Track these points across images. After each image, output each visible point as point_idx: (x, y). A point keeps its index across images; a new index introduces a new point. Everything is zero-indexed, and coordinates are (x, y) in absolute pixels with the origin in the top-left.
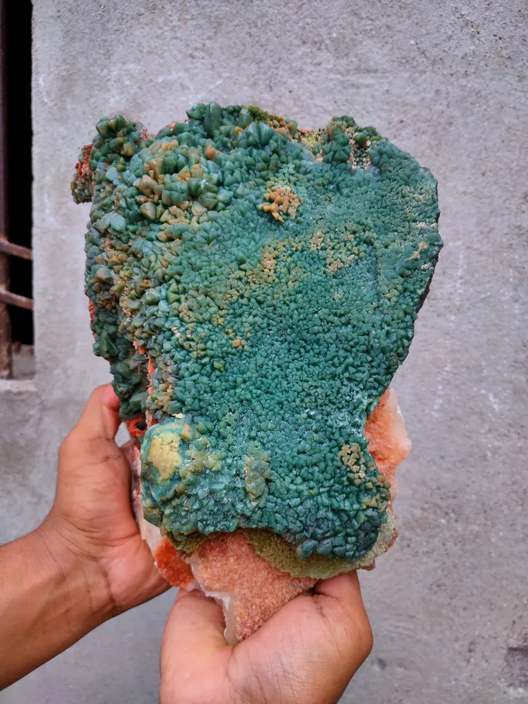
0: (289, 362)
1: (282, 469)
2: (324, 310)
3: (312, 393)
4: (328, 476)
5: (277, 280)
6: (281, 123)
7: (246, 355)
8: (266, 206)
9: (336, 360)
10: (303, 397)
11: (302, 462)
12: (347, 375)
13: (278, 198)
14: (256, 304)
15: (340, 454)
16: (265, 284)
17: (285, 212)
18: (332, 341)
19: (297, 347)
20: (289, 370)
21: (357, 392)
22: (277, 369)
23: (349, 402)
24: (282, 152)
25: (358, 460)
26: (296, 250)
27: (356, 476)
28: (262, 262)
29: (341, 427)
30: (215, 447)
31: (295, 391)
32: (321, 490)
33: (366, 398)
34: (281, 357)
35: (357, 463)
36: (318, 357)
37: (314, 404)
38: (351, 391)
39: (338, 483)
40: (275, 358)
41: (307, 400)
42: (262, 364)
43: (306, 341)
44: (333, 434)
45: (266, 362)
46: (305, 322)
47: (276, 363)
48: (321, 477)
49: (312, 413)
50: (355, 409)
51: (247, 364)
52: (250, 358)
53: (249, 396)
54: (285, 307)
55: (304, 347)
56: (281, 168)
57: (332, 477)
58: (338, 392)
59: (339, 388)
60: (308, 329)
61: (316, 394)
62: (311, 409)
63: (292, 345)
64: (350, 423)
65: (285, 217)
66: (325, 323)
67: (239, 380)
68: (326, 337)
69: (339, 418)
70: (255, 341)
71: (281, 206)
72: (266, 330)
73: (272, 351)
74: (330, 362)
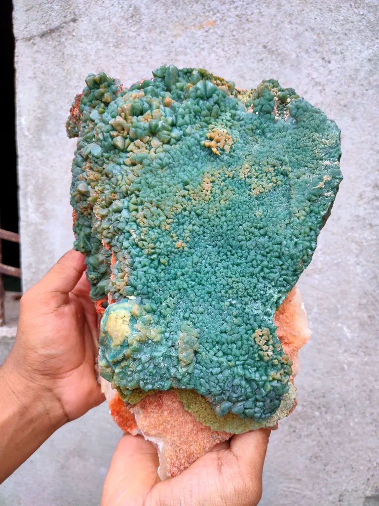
0: (218, 262)
1: (207, 344)
2: (247, 223)
3: (234, 287)
4: (244, 352)
5: (212, 199)
6: (222, 82)
7: (185, 255)
8: (207, 143)
9: (254, 262)
10: (227, 290)
11: (223, 340)
12: (262, 274)
13: (217, 137)
14: (195, 216)
15: (253, 336)
16: (203, 201)
17: (221, 148)
18: (252, 248)
19: (225, 251)
20: (218, 268)
21: (270, 288)
22: (209, 267)
23: (262, 295)
24: (222, 103)
25: (268, 341)
26: (229, 177)
27: (265, 354)
28: (202, 185)
29: (256, 315)
30: (157, 323)
31: (221, 284)
32: (238, 363)
33: (276, 293)
34: (212, 258)
35: (266, 344)
36: (240, 259)
37: (235, 295)
38: (264, 287)
39: (251, 358)
40: (207, 258)
41: (230, 292)
42: (197, 262)
43: (232, 247)
44: (249, 320)
45: (201, 260)
46: (232, 232)
47: (208, 262)
48: (238, 352)
49: (234, 302)
50: (267, 301)
51: (186, 261)
52: (188, 257)
53: (185, 286)
54: (217, 220)
55: (230, 251)
56: (221, 116)
57: (247, 354)
58: (255, 287)
59: (256, 284)
60: (234, 237)
61: (238, 287)
62: (233, 299)
63: (221, 249)
64: (263, 312)
65: (221, 152)
66: (248, 233)
67: (179, 273)
68: (248, 244)
69: (254, 307)
70: (193, 244)
71: (219, 143)
72: (202, 236)
73: (205, 253)
74: (250, 264)
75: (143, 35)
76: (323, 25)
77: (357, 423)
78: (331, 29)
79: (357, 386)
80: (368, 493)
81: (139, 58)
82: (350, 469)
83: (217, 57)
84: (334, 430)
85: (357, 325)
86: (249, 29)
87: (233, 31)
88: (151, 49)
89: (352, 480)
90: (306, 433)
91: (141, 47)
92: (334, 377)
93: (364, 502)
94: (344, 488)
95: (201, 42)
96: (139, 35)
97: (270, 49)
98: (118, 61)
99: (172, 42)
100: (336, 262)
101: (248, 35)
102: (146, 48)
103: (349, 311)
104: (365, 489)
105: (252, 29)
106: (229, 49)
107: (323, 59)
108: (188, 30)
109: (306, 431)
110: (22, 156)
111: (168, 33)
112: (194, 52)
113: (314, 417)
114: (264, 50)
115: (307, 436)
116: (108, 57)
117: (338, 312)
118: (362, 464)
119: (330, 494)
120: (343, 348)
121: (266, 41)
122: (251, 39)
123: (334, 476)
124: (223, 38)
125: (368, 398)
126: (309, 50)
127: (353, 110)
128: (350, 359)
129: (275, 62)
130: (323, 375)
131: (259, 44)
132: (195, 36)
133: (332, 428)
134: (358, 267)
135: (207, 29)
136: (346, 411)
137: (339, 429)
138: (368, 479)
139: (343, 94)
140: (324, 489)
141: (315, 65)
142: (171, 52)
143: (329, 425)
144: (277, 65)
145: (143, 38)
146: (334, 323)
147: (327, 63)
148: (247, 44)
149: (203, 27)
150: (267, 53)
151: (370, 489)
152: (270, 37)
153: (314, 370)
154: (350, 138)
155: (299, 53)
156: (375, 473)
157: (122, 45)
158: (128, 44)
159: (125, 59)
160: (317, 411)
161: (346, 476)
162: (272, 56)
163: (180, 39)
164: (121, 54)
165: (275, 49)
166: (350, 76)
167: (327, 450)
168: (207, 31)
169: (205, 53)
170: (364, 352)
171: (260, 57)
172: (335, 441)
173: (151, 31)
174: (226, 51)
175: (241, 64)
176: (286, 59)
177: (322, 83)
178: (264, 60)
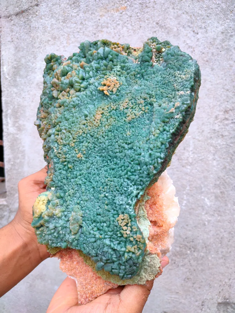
0: (102, 167)
1: (88, 221)
2: (120, 140)
3: (108, 184)
4: (110, 230)
5: (100, 125)
6: (118, 46)
7: (83, 162)
8: (101, 88)
9: (123, 168)
10: (104, 186)
11: (98, 220)
12: (126, 176)
14: (90, 137)
15: (117, 218)
16: (95, 127)
17: (111, 90)
18: (122, 157)
19: (106, 159)
20: (101, 171)
21: (131, 186)
22: (96, 170)
23: (126, 191)
24: (115, 60)
25: (128, 223)
26: (113, 110)
27: (125, 232)
28: (95, 116)
29: (121, 204)
30: (62, 205)
31: (101, 182)
32: (106, 236)
33: (135, 190)
34: (98, 164)
35: (126, 225)
36: (115, 166)
37: (108, 190)
38: (128, 185)
39: (115, 234)
40: (96, 164)
41: (106, 187)
42: (89, 167)
43: (111, 157)
44: (116, 207)
45: (92, 166)
46: (111, 146)
47: (96, 167)
48: (106, 229)
49: (107, 195)
50: (129, 195)
51: (83, 167)
52: (84, 163)
53: (81, 182)
54: (102, 138)
55: (110, 160)
56: (114, 69)
57: (113, 231)
58: (121, 185)
59: (122, 183)
60: (112, 150)
61: (110, 185)
62: (107, 193)
63: (104, 158)
64: (125, 202)
65: (110, 93)
66: (121, 148)
67: (78, 174)
68: (120, 155)
69: (120, 199)
70: (87, 155)
71: (109, 87)
72: (93, 150)
73: (95, 161)
74: (120, 168)
75: (81, 15)
76: (193, 10)
77: (213, 258)
78: (198, 13)
79: (213, 235)
80: (220, 301)
81: (78, 30)
82: (209, 286)
83: (128, 30)
84: (199, 262)
85: (213, 197)
86: (147, 12)
87: (137, 13)
88: (86, 24)
89: (210, 292)
90: (182, 264)
91: (79, 23)
92: (199, 230)
93: (217, 306)
94: (205, 298)
95: (118, 20)
96: (78, 15)
97: (160, 25)
98: (65, 31)
99: (99, 20)
100: (200, 158)
101: (147, 16)
102: (83, 24)
103: (209, 189)
104: (218, 298)
105: (149, 12)
106: (135, 25)
107: (194, 31)
108: (109, 12)
109: (182, 262)
110: (4, 91)
111: (97, 14)
112: (113, 26)
113: (187, 254)
114: (157, 25)
115: (182, 266)
116: (59, 29)
117: (202, 189)
118: (216, 283)
119: (196, 301)
120: (205, 212)
121: (158, 20)
122: (149, 18)
123: (199, 290)
124: (131, 18)
125: (220, 242)
126: (185, 26)
127: (212, 64)
128: (209, 219)
129: (163, 33)
130: (192, 228)
131: (154, 22)
132: (114, 16)
133: (198, 261)
134: (215, 162)
135: (121, 12)
136: (206, 250)
137: (202, 261)
138: (220, 292)
139: (206, 54)
140: (193, 299)
141: (189, 35)
142: (98, 26)
143: (196, 259)
144: (165, 35)
145: (81, 17)
146: (199, 196)
147: (196, 34)
148: (146, 21)
149: (119, 11)
150: (159, 27)
151: (221, 298)
152: (161, 17)
153: (187, 225)
154: (210, 81)
155: (179, 27)
156: (224, 288)
157: (68, 21)
158: (71, 20)
159: (69, 30)
160: (189, 250)
161: (206, 290)
162: (161, 29)
163: (104, 18)
164: (67, 27)
165: (164, 25)
166: (210, 42)
167: (195, 274)
168: (121, 13)
169: (120, 27)
170: (218, 214)
171: (155, 30)
172: (199, 269)
173: (86, 12)
174: (133, 26)
175: (143, 34)
176: (171, 32)
177: (193, 47)
178: (157, 31)
